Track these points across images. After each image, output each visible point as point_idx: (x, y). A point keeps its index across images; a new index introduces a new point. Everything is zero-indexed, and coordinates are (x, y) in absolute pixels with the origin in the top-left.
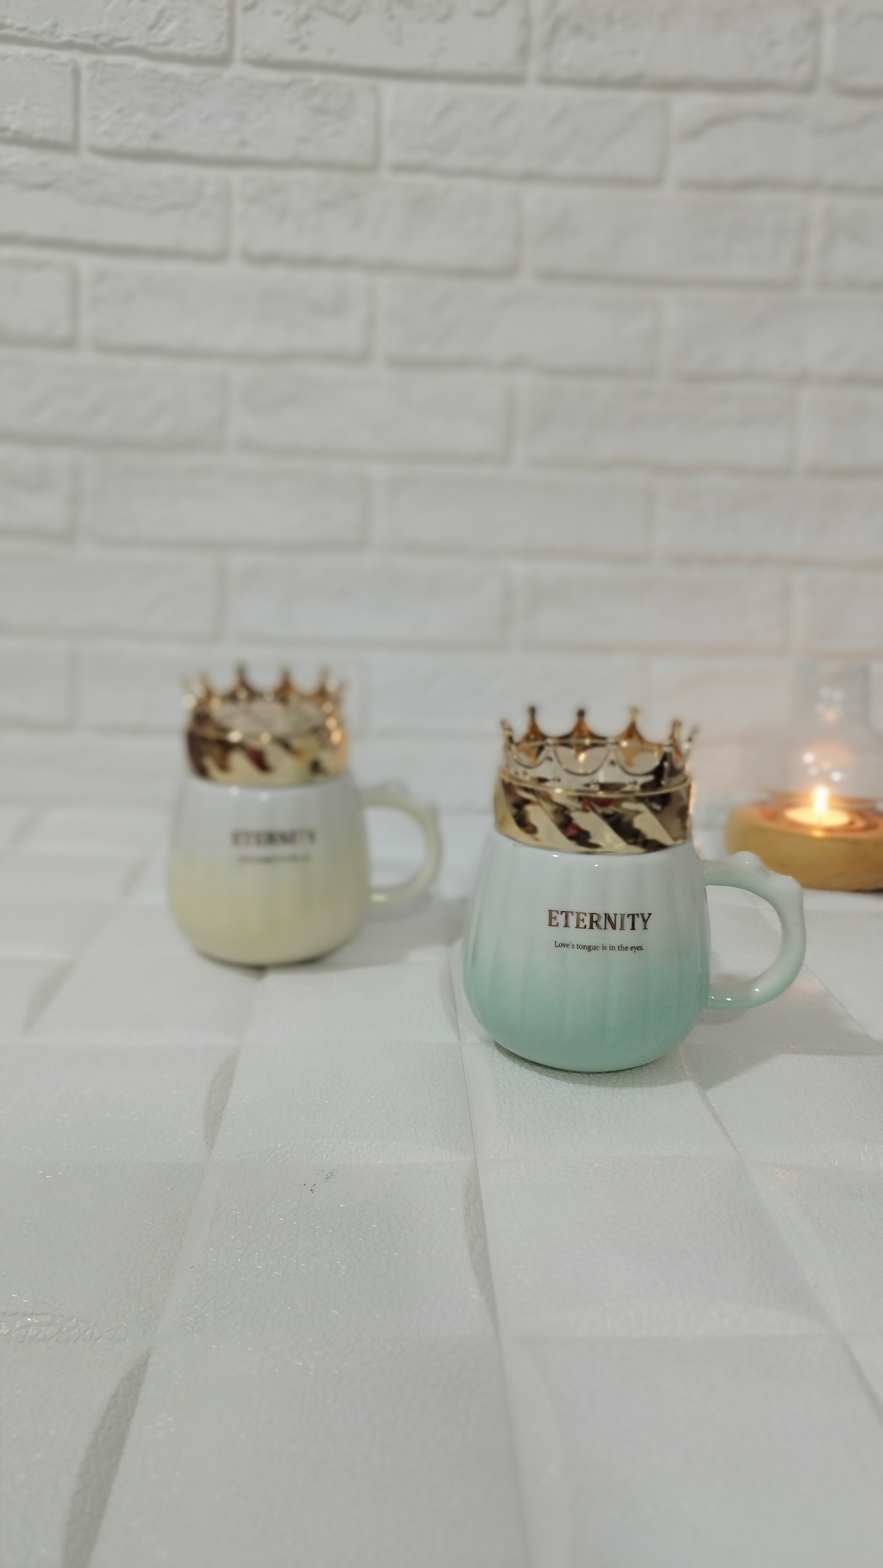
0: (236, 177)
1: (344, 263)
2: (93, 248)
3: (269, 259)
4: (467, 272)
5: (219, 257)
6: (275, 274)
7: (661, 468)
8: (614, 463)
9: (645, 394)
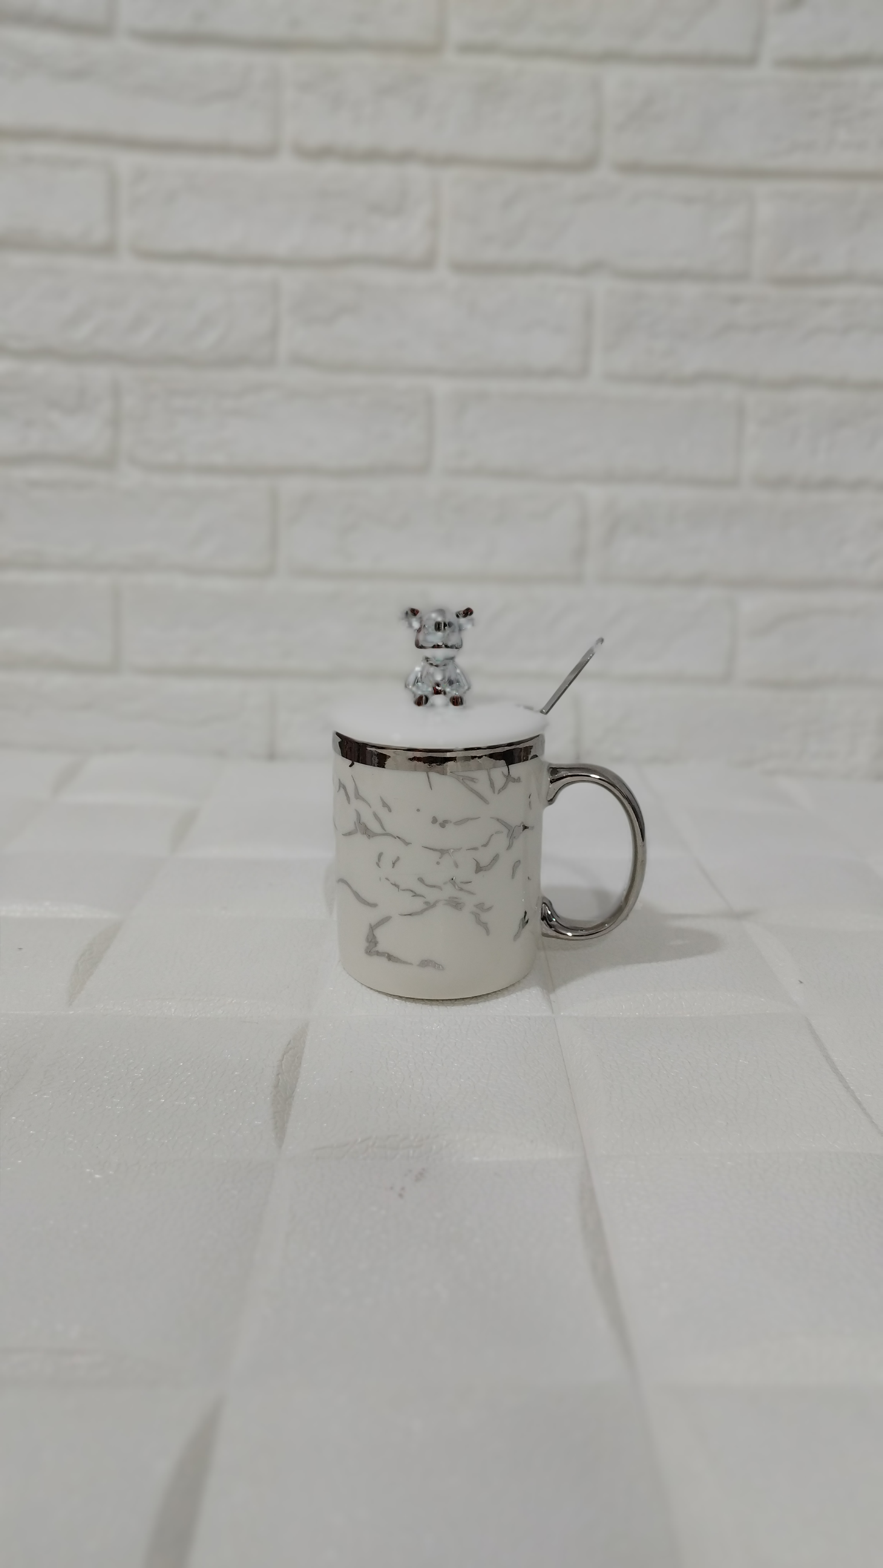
0: (287, 62)
1: (405, 157)
2: (132, 143)
3: (324, 153)
4: (540, 165)
5: (269, 151)
6: (331, 168)
7: (752, 382)
8: (700, 378)
9: (735, 300)
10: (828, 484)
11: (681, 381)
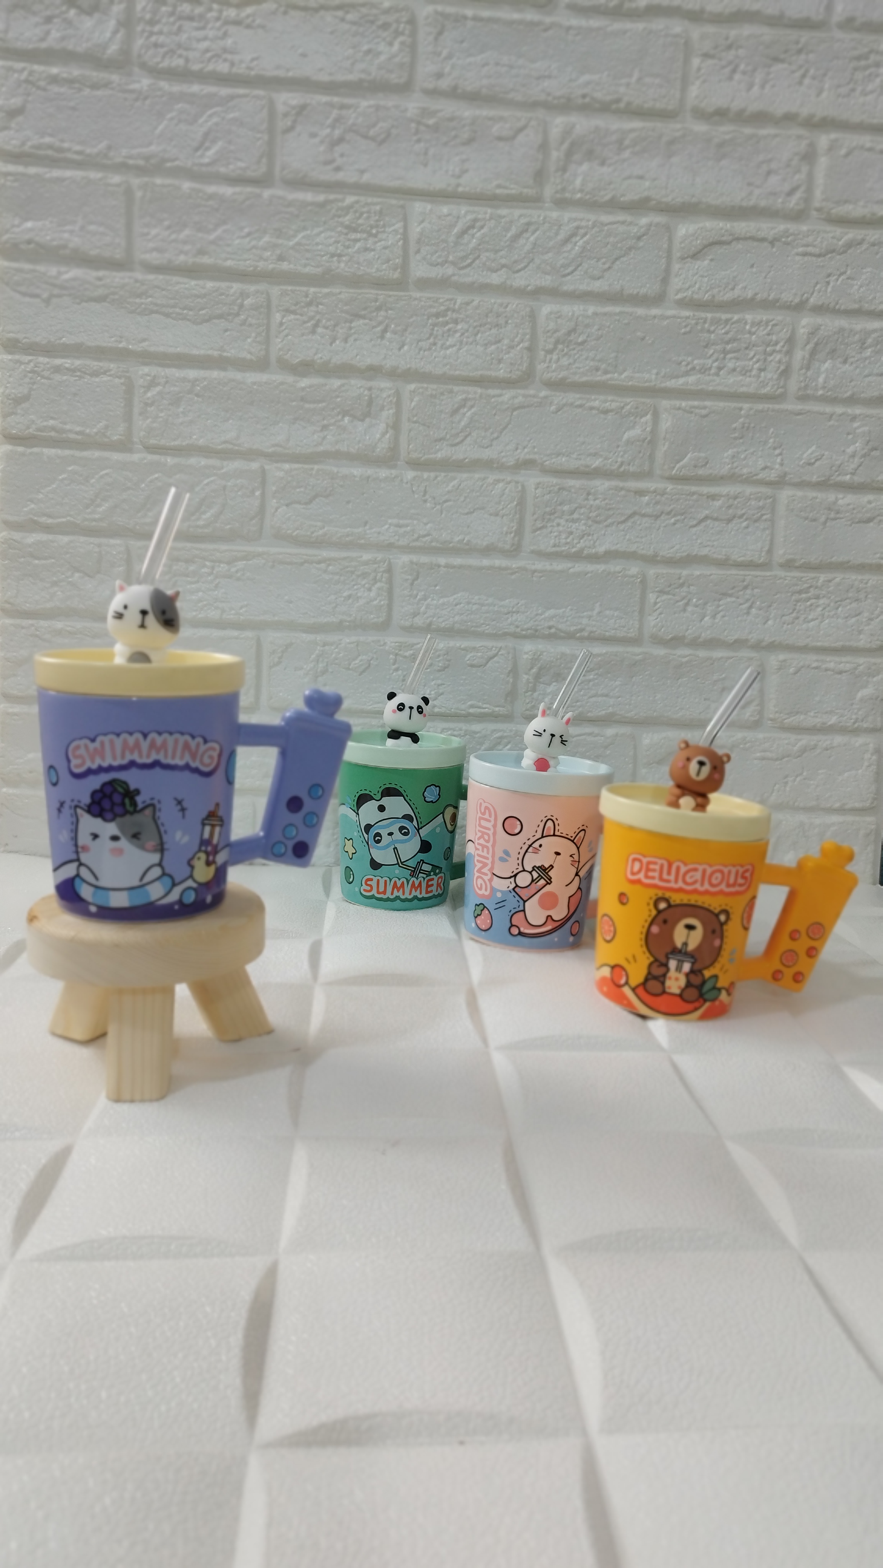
0: (275, 290)
1: (372, 372)
2: (145, 356)
3: (305, 368)
4: (481, 381)
5: (260, 365)
6: (311, 381)
7: (653, 560)
8: (610, 555)
9: (640, 493)
10: (712, 643)
11: (595, 558)
